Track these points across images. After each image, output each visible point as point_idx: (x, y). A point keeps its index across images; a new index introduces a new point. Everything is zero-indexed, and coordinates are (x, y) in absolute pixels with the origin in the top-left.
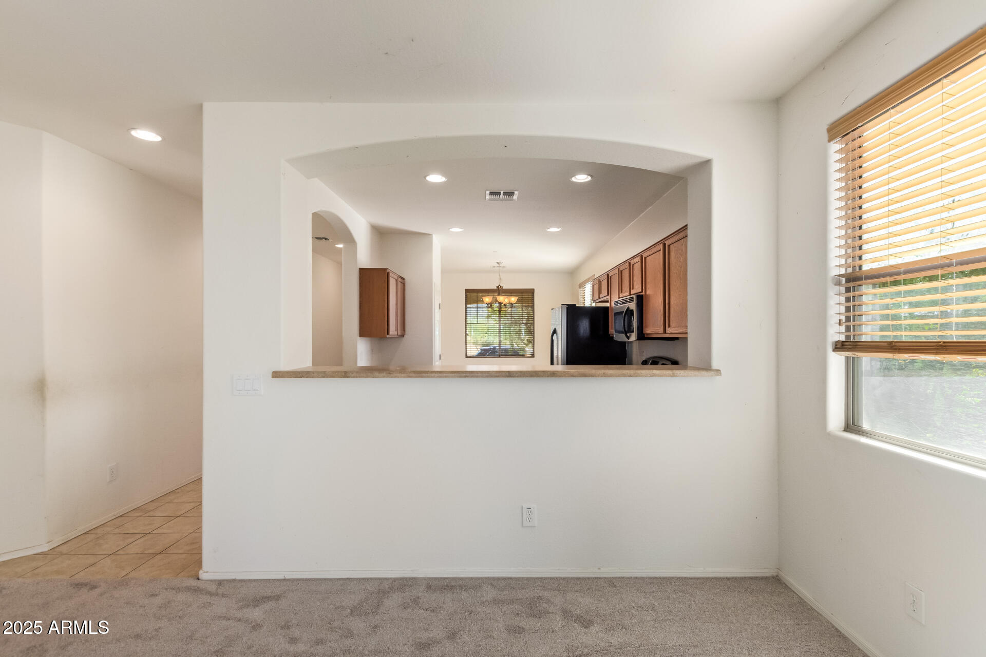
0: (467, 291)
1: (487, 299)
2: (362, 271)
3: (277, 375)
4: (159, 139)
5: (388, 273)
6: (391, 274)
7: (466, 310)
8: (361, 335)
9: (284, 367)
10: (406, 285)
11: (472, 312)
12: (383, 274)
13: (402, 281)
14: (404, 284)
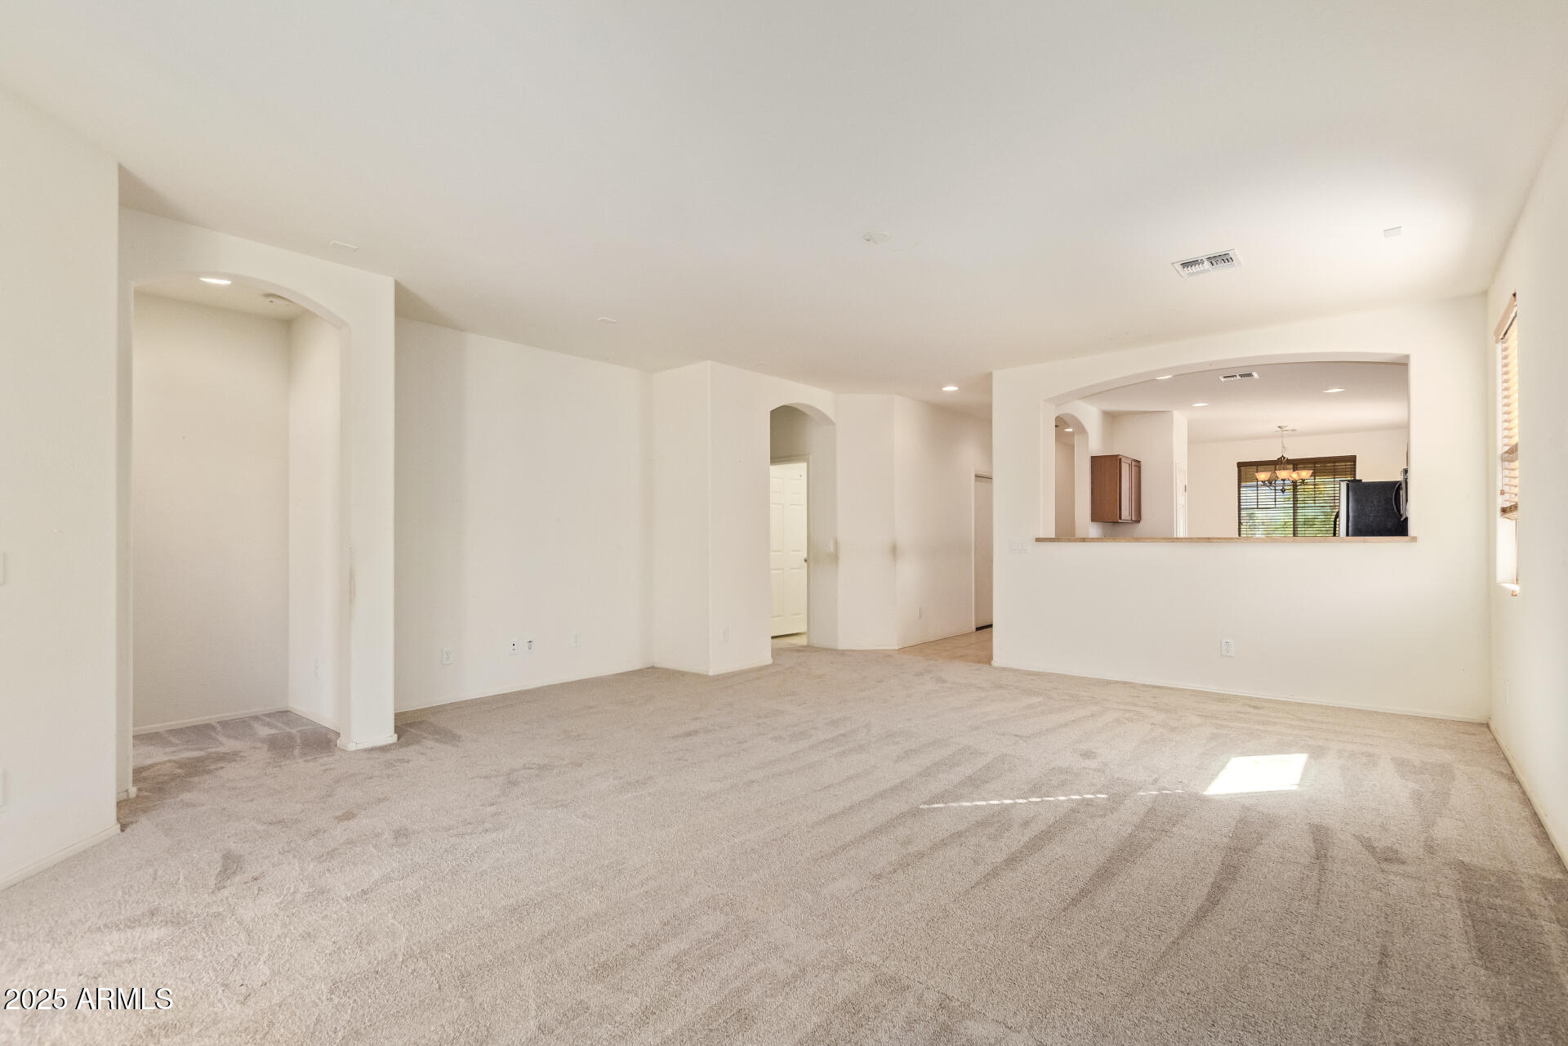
0: (1240, 465)
1: (1263, 476)
2: (1094, 459)
3: (1038, 540)
4: (957, 388)
5: (1120, 459)
6: (1123, 460)
7: (1239, 491)
8: (1093, 520)
9: (1042, 536)
10: (1142, 468)
11: (1249, 494)
12: (1116, 460)
13: (1136, 464)
14: (1139, 467)
